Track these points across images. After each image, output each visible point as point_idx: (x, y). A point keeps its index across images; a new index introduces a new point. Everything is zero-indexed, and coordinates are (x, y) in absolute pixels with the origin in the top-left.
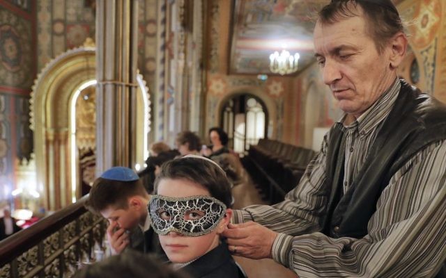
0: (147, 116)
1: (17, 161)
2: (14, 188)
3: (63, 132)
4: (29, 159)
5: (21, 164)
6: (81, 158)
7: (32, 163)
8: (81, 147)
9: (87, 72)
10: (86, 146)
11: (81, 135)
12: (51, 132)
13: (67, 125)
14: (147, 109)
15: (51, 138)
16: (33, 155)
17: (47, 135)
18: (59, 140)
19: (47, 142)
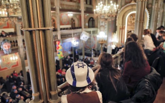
0: (148, 21)
1: (112, 33)
2: (112, 40)
3: (124, 26)
4: (115, 33)
5: (113, 34)
6: (128, 33)
7: (116, 34)
8: (128, 30)
9: (132, 10)
10: (129, 30)
11: (128, 27)
12: (121, 26)
13: (125, 24)
14: (148, 19)
15: (121, 28)
16: (116, 32)
17: (120, 27)
18: (123, 28)
19: (120, 29)
